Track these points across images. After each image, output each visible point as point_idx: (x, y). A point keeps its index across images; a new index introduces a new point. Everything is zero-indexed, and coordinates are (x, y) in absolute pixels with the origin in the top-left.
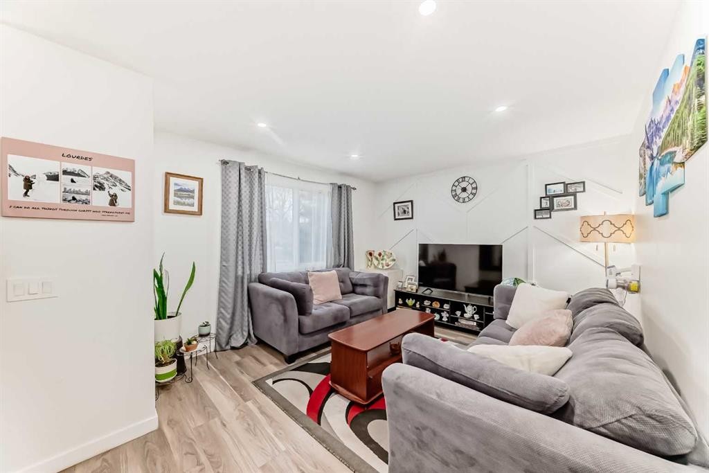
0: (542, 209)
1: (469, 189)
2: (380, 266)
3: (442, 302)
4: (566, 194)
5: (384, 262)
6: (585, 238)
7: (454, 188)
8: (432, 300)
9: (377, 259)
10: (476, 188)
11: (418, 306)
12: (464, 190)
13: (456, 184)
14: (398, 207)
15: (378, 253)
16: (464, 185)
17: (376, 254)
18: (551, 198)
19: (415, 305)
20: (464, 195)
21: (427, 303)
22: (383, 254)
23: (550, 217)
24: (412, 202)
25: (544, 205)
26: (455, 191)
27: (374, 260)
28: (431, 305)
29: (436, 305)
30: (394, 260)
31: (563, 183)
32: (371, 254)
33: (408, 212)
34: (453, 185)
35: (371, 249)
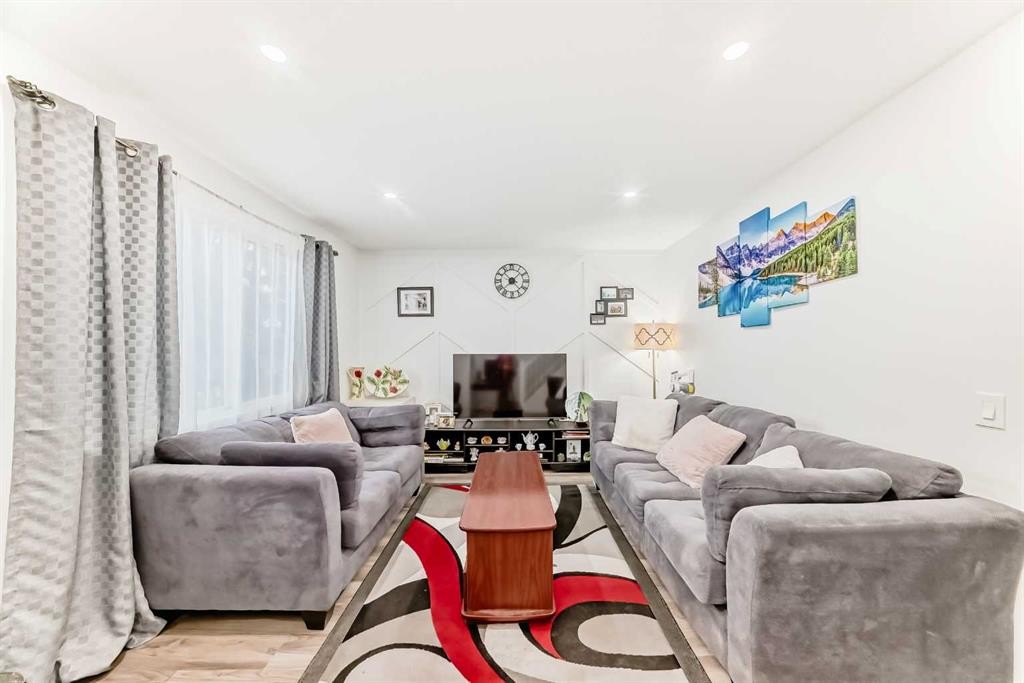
0: (597, 314)
1: (519, 280)
2: (380, 394)
3: (495, 435)
4: (618, 299)
5: (387, 386)
6: (642, 344)
7: (499, 277)
8: (479, 435)
9: (373, 382)
10: (528, 281)
11: (457, 448)
12: (510, 281)
13: (502, 272)
14: (406, 295)
15: (375, 371)
16: (512, 274)
17: (368, 373)
18: (606, 301)
19: (451, 447)
20: (512, 288)
21: (472, 441)
22: (383, 372)
23: (605, 323)
24: (431, 289)
25: (599, 310)
26: (500, 281)
27: (367, 383)
28: (479, 442)
29: (487, 441)
30: (405, 382)
31: (616, 287)
32: (358, 374)
33: (425, 305)
34: (498, 273)
35: (358, 366)
